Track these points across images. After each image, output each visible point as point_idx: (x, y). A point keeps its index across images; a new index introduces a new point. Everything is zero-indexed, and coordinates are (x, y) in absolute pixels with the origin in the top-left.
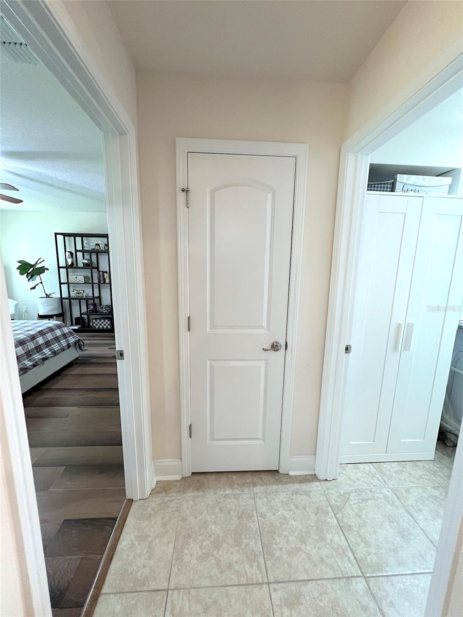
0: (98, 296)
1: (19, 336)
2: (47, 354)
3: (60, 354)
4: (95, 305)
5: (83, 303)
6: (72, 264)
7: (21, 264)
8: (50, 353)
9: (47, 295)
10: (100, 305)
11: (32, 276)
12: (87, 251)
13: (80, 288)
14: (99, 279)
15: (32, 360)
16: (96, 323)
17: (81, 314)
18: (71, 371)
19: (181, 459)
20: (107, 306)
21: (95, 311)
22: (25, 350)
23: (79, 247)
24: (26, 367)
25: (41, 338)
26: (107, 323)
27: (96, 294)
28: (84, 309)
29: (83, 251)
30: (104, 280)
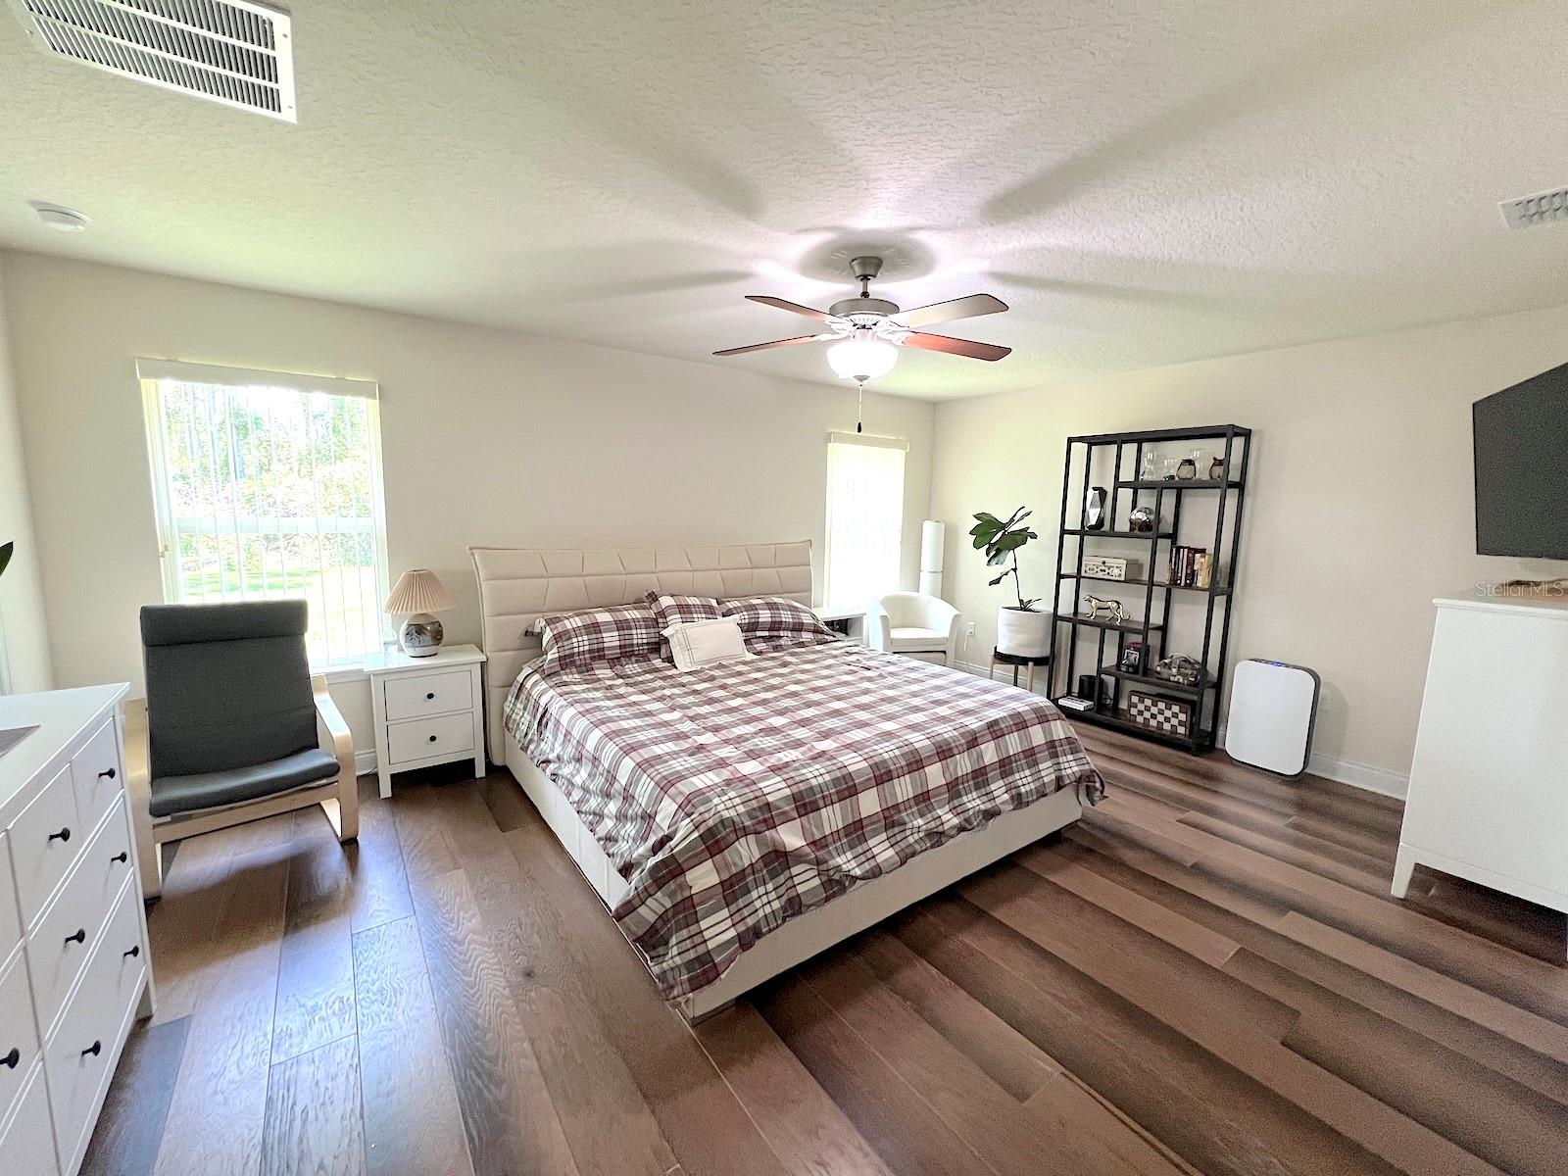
0: (1161, 623)
1: (941, 730)
2: (998, 801)
3: (1032, 807)
4: (1145, 650)
5: (1112, 638)
6: (1100, 522)
7: (979, 522)
8: (1006, 796)
9: (1021, 601)
10: (1162, 656)
11: (998, 552)
12: (1149, 486)
13: (1108, 595)
14: (1174, 573)
15: (959, 810)
16: (1141, 707)
17: (1100, 670)
20: (1186, 661)
21: (1142, 670)
22: (948, 776)
23: (1127, 475)
24: (940, 829)
25: (992, 744)
26: (1175, 715)
27: (1157, 618)
28: (1110, 659)
29: (1136, 486)
30: (1192, 575)
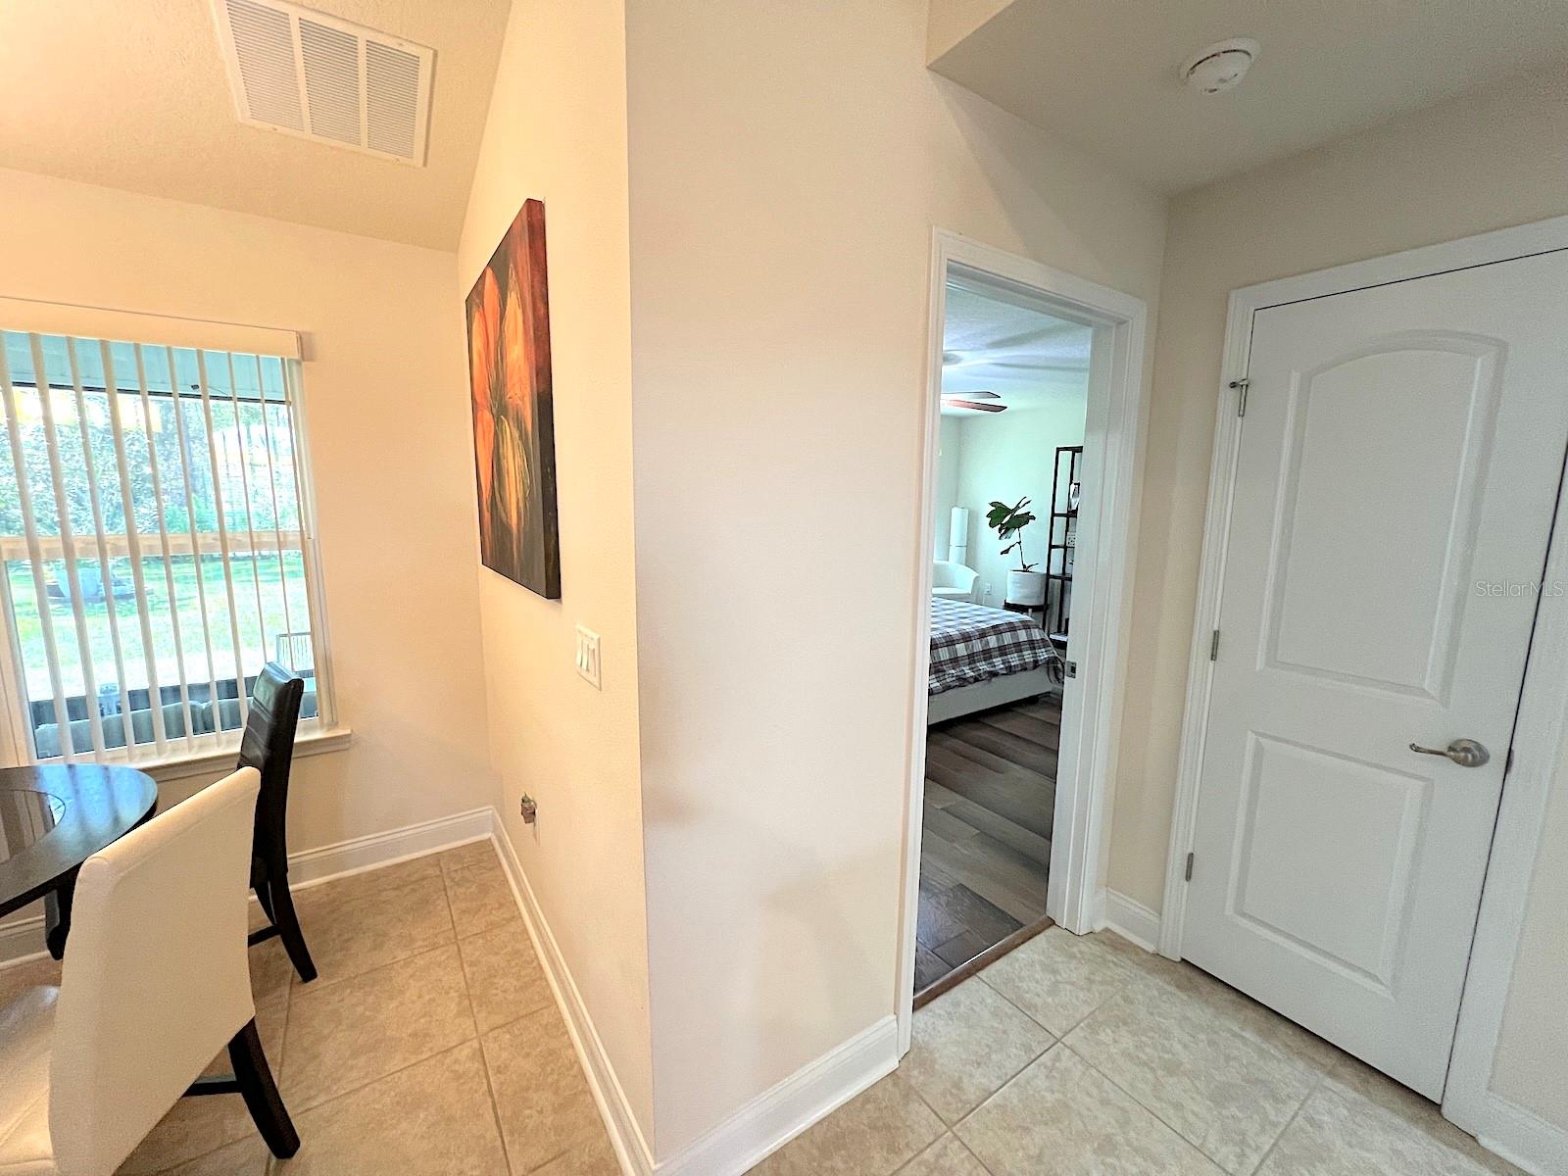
1: (964, 627)
3: (1018, 674)
7: (994, 508)
8: (1002, 666)
9: (1024, 566)
11: (1007, 530)
15: (975, 669)
18: (1033, 712)
19: (1161, 914)
22: (968, 651)
24: (965, 677)
25: (994, 637)
